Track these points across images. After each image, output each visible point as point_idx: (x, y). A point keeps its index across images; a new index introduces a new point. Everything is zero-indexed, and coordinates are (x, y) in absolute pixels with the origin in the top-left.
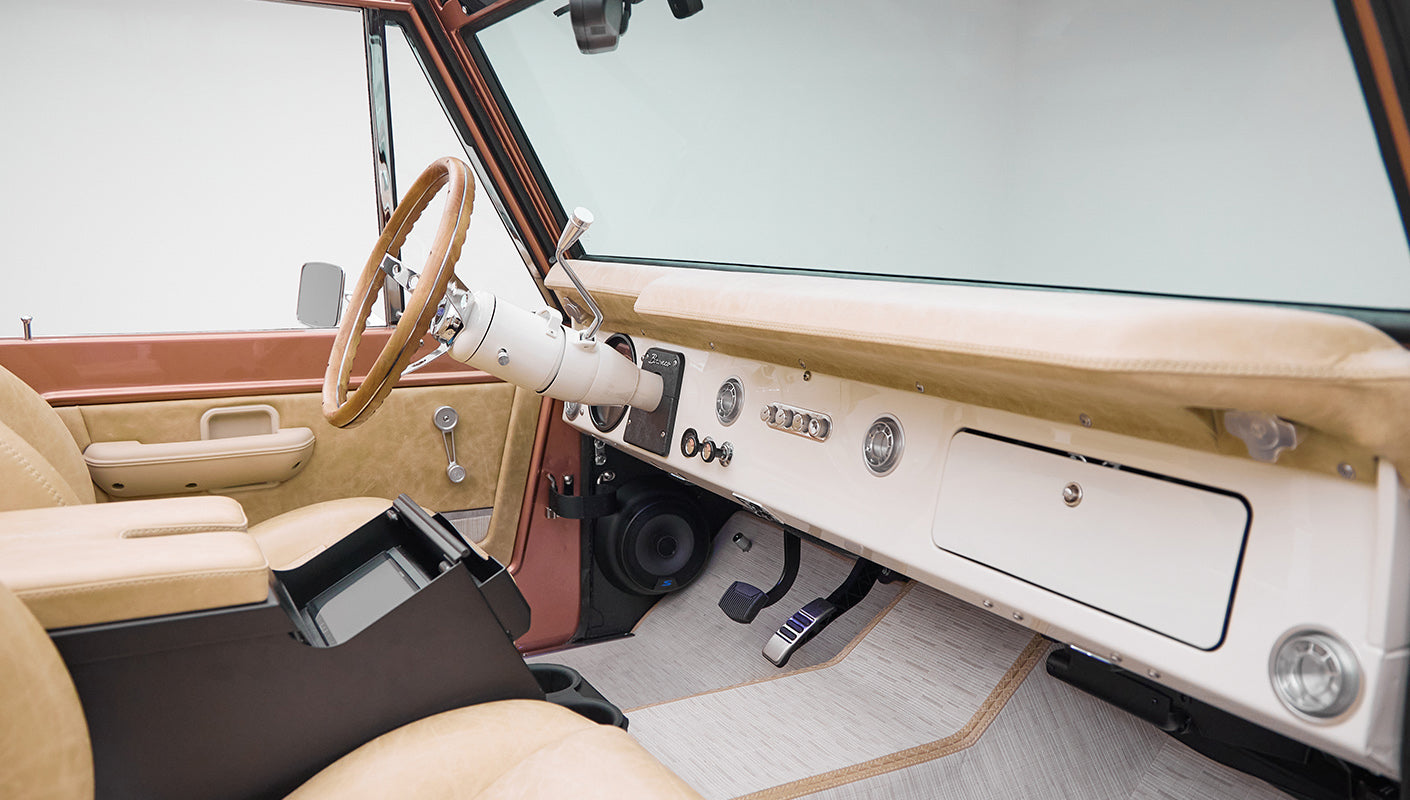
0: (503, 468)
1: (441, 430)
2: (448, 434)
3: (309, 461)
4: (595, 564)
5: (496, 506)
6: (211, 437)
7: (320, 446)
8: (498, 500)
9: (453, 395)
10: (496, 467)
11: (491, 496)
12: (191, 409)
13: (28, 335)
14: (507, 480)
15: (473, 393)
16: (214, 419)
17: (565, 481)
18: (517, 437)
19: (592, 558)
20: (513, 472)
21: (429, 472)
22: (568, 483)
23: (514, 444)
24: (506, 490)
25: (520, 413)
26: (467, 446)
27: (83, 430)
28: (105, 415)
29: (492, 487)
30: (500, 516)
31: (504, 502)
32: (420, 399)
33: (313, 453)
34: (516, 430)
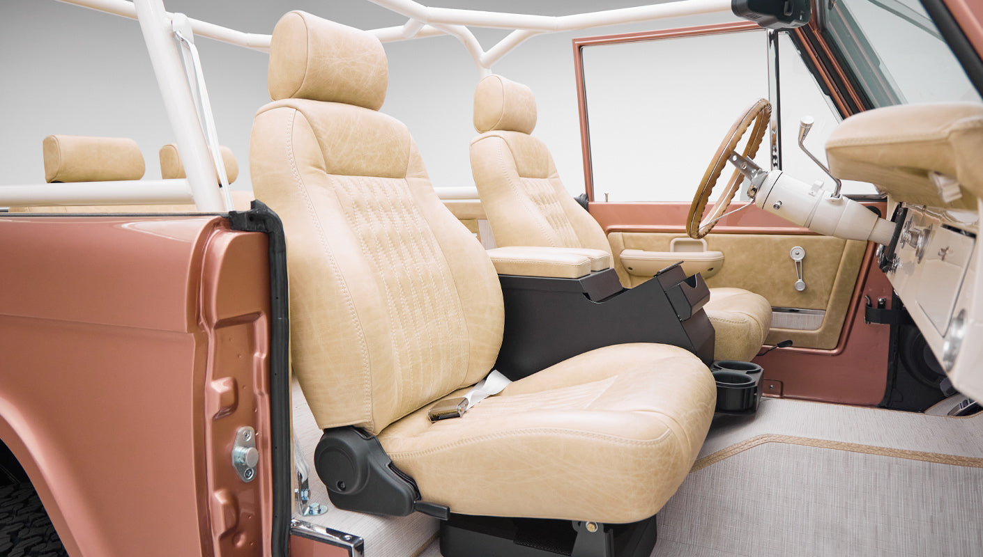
0: (834, 288)
1: (794, 260)
2: (798, 263)
3: (720, 270)
4: (899, 359)
5: (828, 310)
6: (675, 251)
7: (726, 261)
8: (829, 306)
9: (804, 241)
10: (829, 287)
11: (825, 304)
12: (666, 238)
13: (607, 201)
14: (835, 295)
15: (817, 241)
16: (677, 243)
17: (879, 302)
18: (844, 270)
19: (897, 354)
20: (839, 292)
21: (787, 284)
22: (881, 303)
23: (842, 274)
24: (834, 301)
25: (848, 255)
26: (811, 271)
27: (622, 243)
28: (631, 237)
29: (826, 298)
30: (830, 316)
31: (833, 308)
32: (784, 241)
33: (722, 265)
34: (845, 265)
